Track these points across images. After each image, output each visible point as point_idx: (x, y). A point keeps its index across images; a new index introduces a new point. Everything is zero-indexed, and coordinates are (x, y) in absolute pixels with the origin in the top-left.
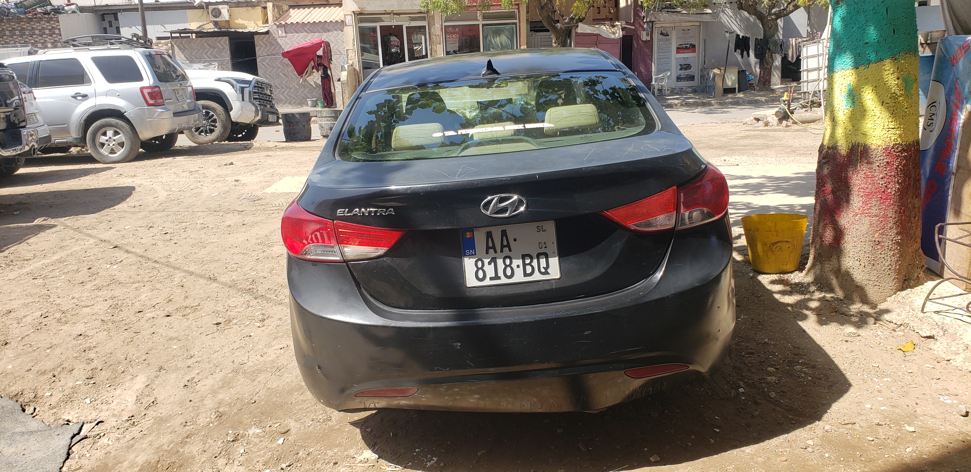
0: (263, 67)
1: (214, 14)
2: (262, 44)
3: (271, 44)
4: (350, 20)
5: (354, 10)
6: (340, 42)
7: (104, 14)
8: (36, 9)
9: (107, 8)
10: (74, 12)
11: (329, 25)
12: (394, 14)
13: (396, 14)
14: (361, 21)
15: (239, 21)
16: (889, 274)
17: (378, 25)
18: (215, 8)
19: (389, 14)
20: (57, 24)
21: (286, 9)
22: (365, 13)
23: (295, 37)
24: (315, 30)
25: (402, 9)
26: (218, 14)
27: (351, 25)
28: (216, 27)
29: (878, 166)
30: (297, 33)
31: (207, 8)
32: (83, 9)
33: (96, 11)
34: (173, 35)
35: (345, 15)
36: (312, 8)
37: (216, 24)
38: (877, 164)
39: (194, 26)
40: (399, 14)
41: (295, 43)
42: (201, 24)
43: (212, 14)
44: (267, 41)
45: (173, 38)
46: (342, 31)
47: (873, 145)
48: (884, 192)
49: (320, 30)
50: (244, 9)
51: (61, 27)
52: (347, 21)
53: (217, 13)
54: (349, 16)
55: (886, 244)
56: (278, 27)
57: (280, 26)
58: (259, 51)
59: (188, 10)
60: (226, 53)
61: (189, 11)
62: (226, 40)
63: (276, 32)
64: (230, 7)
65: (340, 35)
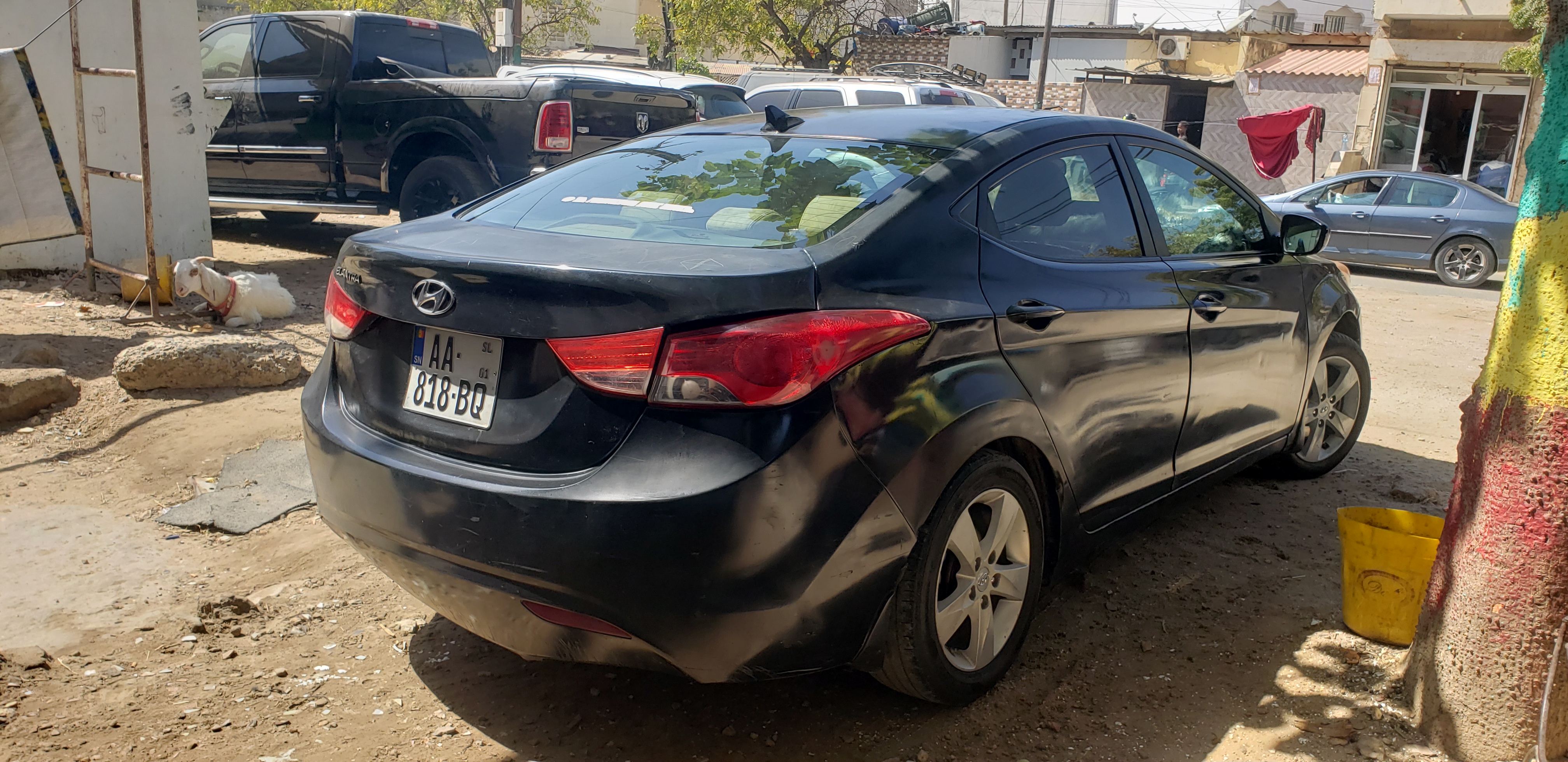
0: (1211, 139)
1: (1165, 49)
2: (1218, 102)
3: (1233, 103)
4: (1376, 75)
5: (1387, 59)
6: (1349, 110)
7: (1017, 39)
8: (929, 26)
9: (1020, 30)
10: (976, 33)
11: (1336, 82)
12: (1466, 70)
13: (1470, 70)
14: (1399, 78)
15: (1202, 63)
16: (1511, 709)
17: (1428, 88)
18: (1168, 40)
19: (1455, 69)
20: (946, 49)
21: (1280, 48)
22: (1408, 64)
23: (1274, 96)
24: (1310, 88)
25: (1483, 61)
26: (1170, 50)
27: (1376, 85)
28: (1164, 69)
29: (1532, 451)
30: (1278, 89)
31: (1157, 38)
32: (989, 31)
33: (1007, 34)
34: (1091, 76)
35: (1370, 66)
36: (1325, 51)
37: (1165, 64)
38: (1530, 446)
39: (1130, 66)
40: (1475, 71)
41: (1271, 106)
42: (1143, 62)
43: (1161, 48)
44: (1226, 97)
45: (1088, 79)
46: (1358, 93)
47: (1529, 401)
48: (1533, 513)
49: (1320, 89)
50: (1214, 44)
51: (949, 53)
52: (1371, 76)
53: (1169, 48)
54: (1375, 69)
55: (1516, 637)
56: (1249, 76)
57: (1252, 76)
58: (1210, 113)
59: (1129, 40)
60: (1158, 110)
61: (1130, 42)
62: (1163, 90)
63: (1245, 85)
64: (1192, 40)
65: (1353, 100)
